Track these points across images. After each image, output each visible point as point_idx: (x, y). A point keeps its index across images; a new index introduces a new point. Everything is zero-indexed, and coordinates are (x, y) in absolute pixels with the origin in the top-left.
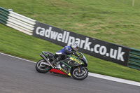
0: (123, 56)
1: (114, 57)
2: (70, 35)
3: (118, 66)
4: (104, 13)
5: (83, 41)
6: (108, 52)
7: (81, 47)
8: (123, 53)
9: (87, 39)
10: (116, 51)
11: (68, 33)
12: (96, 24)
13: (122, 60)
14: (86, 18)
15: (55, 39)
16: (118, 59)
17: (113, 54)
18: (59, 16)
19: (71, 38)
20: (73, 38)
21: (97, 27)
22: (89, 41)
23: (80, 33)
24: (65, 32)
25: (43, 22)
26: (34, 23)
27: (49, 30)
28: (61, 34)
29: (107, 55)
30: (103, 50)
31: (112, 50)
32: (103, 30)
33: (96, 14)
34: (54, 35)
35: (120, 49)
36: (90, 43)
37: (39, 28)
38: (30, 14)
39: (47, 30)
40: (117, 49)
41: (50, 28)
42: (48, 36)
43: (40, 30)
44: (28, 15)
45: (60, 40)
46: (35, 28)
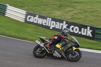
0: (91, 33)
1: (85, 34)
2: (52, 20)
3: (88, 40)
4: (75, 3)
5: (61, 24)
6: (80, 30)
7: (60, 28)
8: (91, 31)
9: (65, 22)
10: (86, 30)
11: (50, 19)
12: (70, 11)
13: (91, 36)
14: (62, 7)
15: (41, 23)
16: (88, 35)
17: (84, 32)
18: (42, 7)
19: (53, 22)
20: (54, 22)
21: (71, 14)
22: (66, 24)
23: (59, 18)
24: (48, 18)
25: (31, 12)
26: (25, 13)
27: (36, 18)
28: (45, 20)
29: (80, 33)
30: (76, 30)
31: (83, 29)
32: (75, 16)
33: (69, 4)
34: (40, 21)
35: (89, 28)
36: (67, 25)
37: (29, 16)
38: (22, 7)
39: (35, 18)
40: (87, 28)
41: (37, 16)
42: (36, 22)
43: (30, 18)
44: (21, 7)
45: (45, 24)
46: (26, 16)
